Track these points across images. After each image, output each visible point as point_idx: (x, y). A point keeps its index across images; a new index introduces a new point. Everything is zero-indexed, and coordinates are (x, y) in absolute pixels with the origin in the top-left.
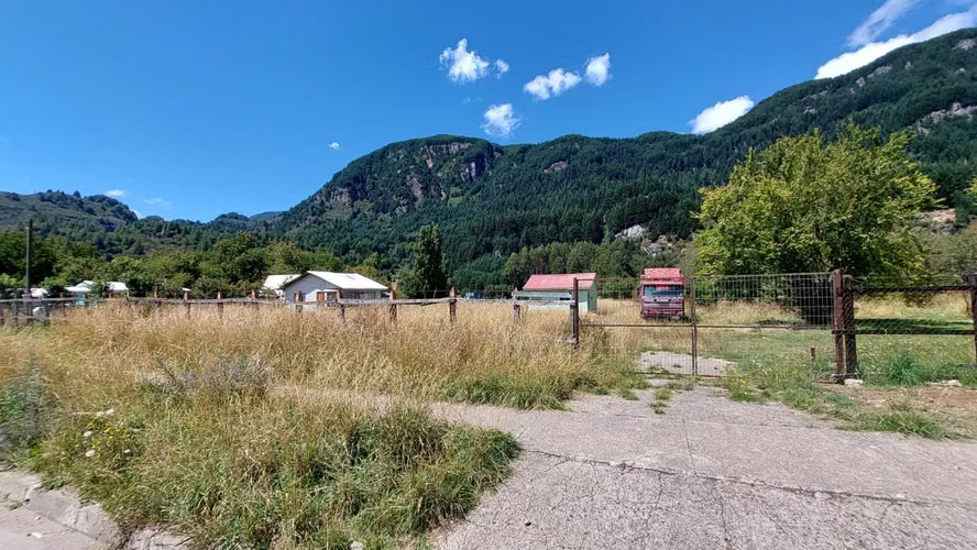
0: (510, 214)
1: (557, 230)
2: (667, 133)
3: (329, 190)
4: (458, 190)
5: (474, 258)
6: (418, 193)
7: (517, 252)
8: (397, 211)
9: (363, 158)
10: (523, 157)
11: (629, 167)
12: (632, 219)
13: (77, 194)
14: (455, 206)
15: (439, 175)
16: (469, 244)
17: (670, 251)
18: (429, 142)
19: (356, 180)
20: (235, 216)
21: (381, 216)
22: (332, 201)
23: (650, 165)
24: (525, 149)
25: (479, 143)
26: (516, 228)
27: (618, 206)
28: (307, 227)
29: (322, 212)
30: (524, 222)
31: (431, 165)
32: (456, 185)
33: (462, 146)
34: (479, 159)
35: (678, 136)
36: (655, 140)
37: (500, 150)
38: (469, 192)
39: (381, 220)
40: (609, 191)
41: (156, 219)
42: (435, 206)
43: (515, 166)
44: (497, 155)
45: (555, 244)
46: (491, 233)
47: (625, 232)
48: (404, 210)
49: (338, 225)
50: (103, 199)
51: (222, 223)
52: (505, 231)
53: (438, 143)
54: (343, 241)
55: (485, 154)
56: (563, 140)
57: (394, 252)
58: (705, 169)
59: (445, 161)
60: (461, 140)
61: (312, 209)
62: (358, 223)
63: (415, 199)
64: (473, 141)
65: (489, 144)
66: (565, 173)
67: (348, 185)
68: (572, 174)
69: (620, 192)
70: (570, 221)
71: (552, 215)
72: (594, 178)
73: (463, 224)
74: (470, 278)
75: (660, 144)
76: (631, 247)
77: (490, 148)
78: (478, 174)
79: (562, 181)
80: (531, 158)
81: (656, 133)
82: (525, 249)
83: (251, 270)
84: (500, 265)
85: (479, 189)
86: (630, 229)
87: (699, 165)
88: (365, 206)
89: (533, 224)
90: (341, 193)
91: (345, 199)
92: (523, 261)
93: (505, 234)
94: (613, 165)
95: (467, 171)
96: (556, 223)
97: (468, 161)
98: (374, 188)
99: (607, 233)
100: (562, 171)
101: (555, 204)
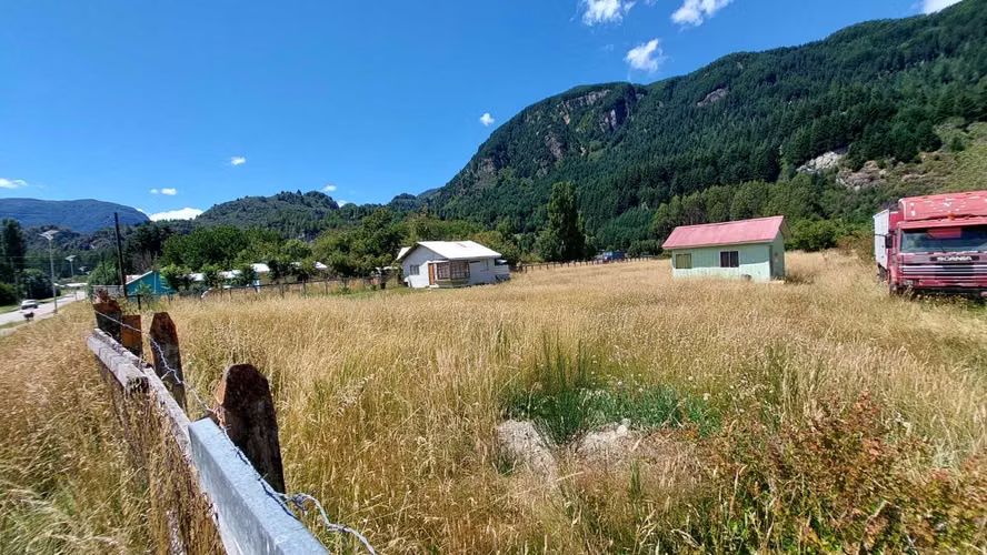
0: (657, 161)
1: (716, 171)
2: (875, 22)
3: (476, 162)
4: (599, 143)
5: (619, 213)
6: (558, 152)
7: (667, 203)
8: (538, 174)
9: (504, 126)
10: (671, 94)
11: (814, 79)
12: (822, 146)
13: (299, 192)
14: (595, 160)
15: (578, 130)
16: (612, 199)
17: (884, 181)
18: (565, 97)
19: (498, 149)
20: (405, 196)
21: (524, 180)
22: (479, 172)
23: (848, 71)
24: (672, 84)
25: (617, 87)
26: (665, 177)
27: (802, 131)
28: (462, 198)
29: (472, 183)
30: (674, 167)
31: (568, 122)
32: (596, 139)
33: (600, 94)
34: (620, 106)
35: (893, 23)
36: (855, 36)
37: (643, 90)
38: (609, 144)
39: (525, 185)
40: (786, 115)
41: (351, 205)
42: (575, 163)
43: (661, 105)
44: (640, 97)
45: (713, 188)
46: (636, 184)
47: (812, 162)
48: (545, 172)
49: (486, 195)
50: (315, 194)
51: (397, 203)
52: (651, 181)
53: (573, 97)
54: (491, 209)
55: (626, 98)
56: (721, 63)
57: (538, 215)
58: (942, 60)
59: (583, 114)
60: (598, 88)
61: (464, 181)
62: (504, 191)
63: (555, 160)
64: (611, 86)
65: (629, 85)
66: (725, 103)
67: (492, 154)
68: (736, 101)
69: (803, 113)
70: (733, 159)
71: (708, 154)
72: (765, 102)
73: (605, 178)
74: (615, 235)
75: (864, 40)
76: (821, 181)
77: (632, 91)
78: (620, 122)
79: (721, 113)
80: (681, 93)
81: (856, 27)
82: (676, 198)
83: (388, 244)
84: (648, 218)
85: (621, 138)
86: (819, 159)
87: (932, 56)
88: (509, 173)
89: (684, 169)
90: (486, 164)
91: (491, 168)
92: (675, 211)
93: (652, 184)
94: (793, 80)
95: (607, 120)
96: (714, 163)
97: (607, 110)
98: (515, 153)
99: (785, 167)
100: (721, 101)
101: (712, 140)
